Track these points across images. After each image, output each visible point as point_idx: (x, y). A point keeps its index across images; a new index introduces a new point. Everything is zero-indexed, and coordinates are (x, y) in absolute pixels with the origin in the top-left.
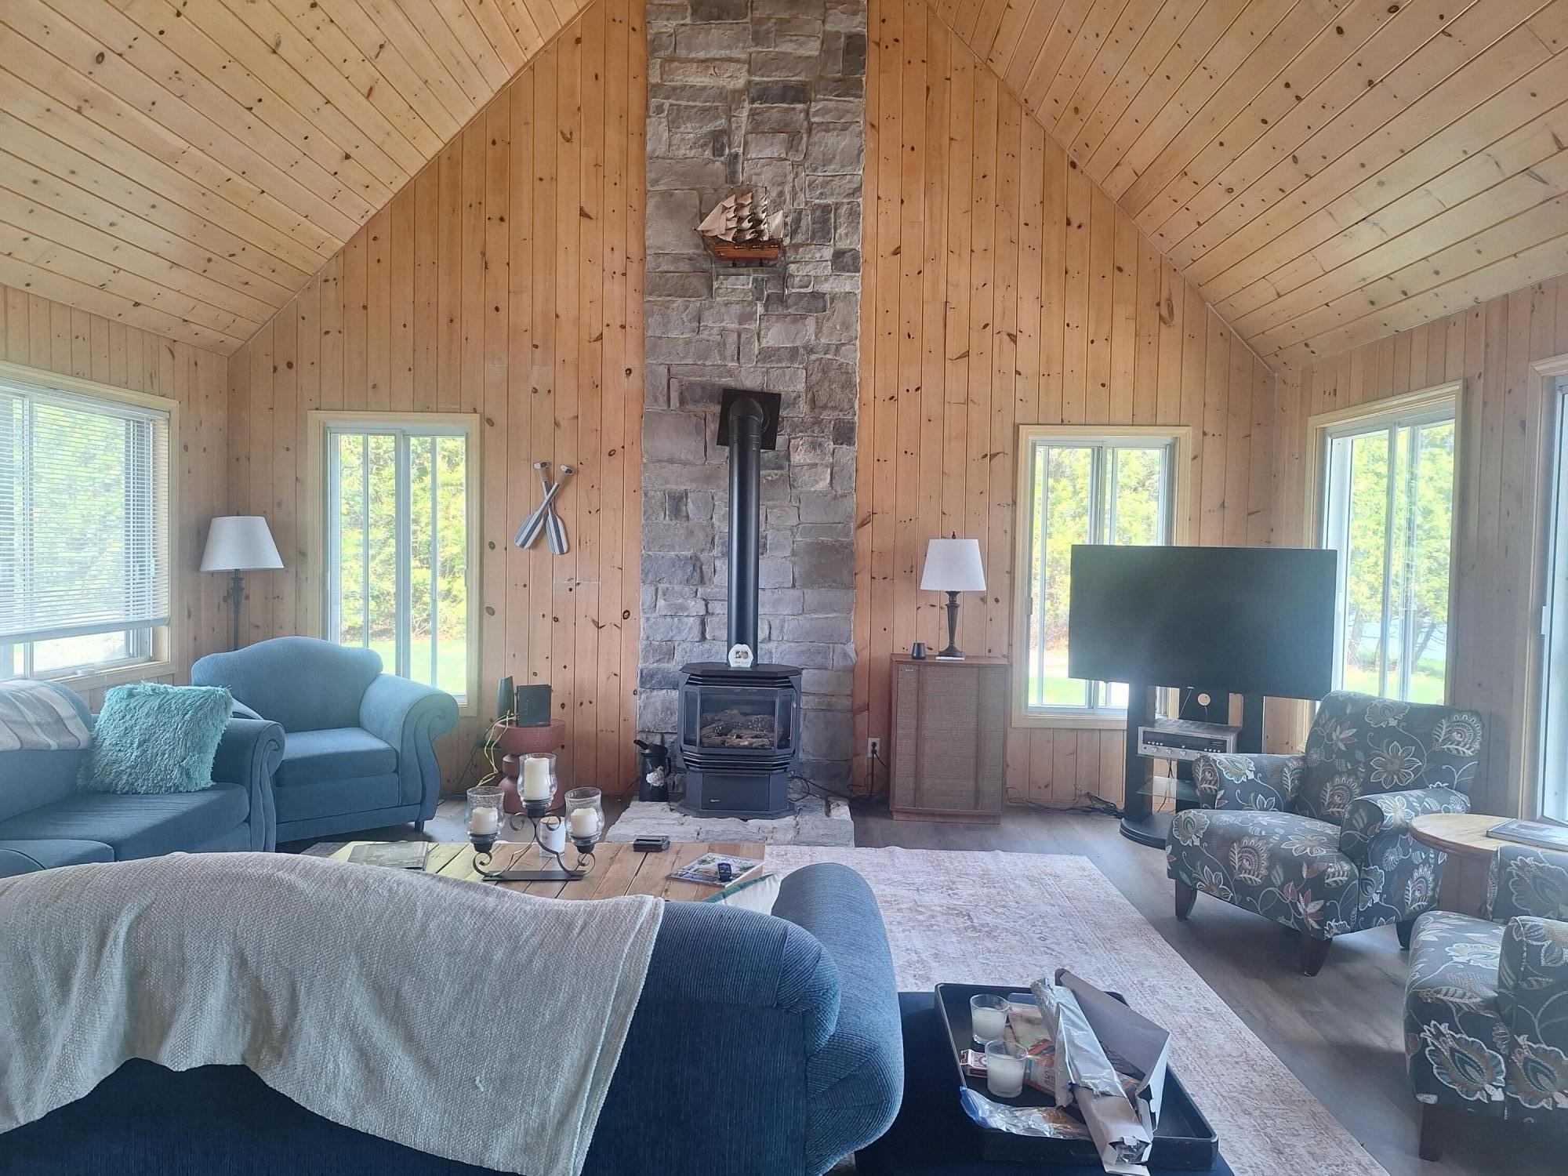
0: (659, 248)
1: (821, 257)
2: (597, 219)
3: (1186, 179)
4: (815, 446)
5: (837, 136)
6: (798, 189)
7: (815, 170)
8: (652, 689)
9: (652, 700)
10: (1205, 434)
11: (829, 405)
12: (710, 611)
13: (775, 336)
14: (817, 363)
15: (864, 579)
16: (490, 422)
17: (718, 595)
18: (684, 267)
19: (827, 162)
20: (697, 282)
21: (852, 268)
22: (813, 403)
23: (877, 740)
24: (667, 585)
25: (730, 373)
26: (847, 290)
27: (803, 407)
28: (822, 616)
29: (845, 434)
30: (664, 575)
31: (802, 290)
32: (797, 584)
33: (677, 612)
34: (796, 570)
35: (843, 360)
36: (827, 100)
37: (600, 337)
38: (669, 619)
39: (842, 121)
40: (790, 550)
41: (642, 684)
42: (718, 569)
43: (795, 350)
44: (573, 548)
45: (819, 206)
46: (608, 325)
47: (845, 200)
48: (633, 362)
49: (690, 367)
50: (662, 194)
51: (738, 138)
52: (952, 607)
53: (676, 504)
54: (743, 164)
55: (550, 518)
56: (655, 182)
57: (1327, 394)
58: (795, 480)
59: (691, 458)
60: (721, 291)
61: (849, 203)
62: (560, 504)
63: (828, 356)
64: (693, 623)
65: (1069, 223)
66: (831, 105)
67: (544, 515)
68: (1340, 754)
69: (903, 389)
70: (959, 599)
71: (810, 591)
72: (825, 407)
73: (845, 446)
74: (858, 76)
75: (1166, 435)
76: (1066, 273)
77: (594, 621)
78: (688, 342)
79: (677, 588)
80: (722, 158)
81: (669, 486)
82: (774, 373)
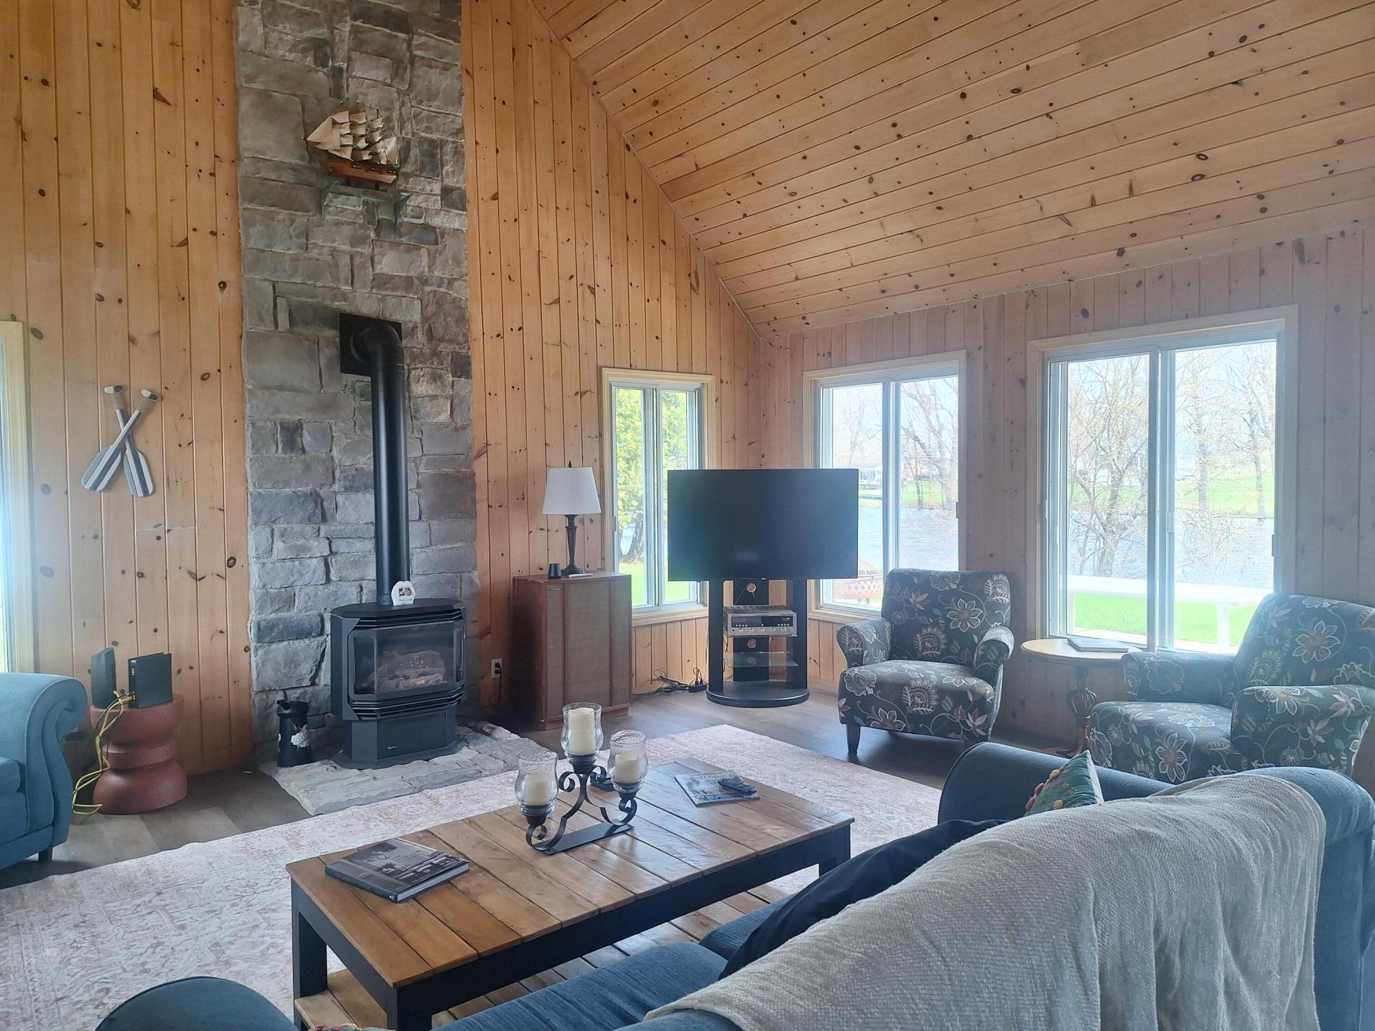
0: (258, 152)
1: (431, 191)
2: (176, 106)
3: (752, 178)
4: (435, 378)
5: (440, 74)
6: (405, 118)
7: (420, 102)
8: (271, 642)
9: (271, 656)
10: (722, 381)
11: (446, 337)
12: (334, 549)
13: (389, 263)
14: (432, 294)
15: (482, 508)
16: (37, 334)
17: (343, 532)
18: (288, 177)
19: (431, 98)
20: (305, 195)
21: (459, 206)
22: (430, 333)
23: (499, 661)
24: (285, 526)
25: (344, 296)
26: (456, 227)
27: (421, 337)
28: (449, 546)
29: (462, 367)
30: (280, 514)
31: (414, 221)
32: (423, 517)
33: (298, 554)
34: (423, 502)
35: (456, 295)
36: (428, 36)
37: (185, 243)
38: (288, 563)
39: (444, 60)
40: (416, 482)
41: (260, 638)
42: (340, 504)
43: (409, 280)
44: (159, 488)
45: (426, 139)
46: (195, 230)
47: (449, 139)
48: (229, 275)
49: (299, 287)
50: (259, 93)
51: (342, 52)
52: (571, 529)
53: (291, 434)
54: (347, 81)
55: (128, 452)
56: (251, 78)
57: (821, 354)
58: (417, 411)
59: (306, 385)
60: (331, 209)
61: (453, 142)
62: (140, 438)
63: (442, 290)
64: (316, 564)
65: (627, 197)
66: (432, 42)
67: (121, 449)
68: (921, 613)
69: (507, 330)
70: (576, 522)
71: (435, 522)
72: (442, 340)
73: (463, 379)
74: (455, 21)
75: (695, 381)
76: (628, 239)
77: (190, 573)
78: (295, 259)
79: (297, 528)
80: (325, 70)
81: (280, 416)
82: (391, 302)
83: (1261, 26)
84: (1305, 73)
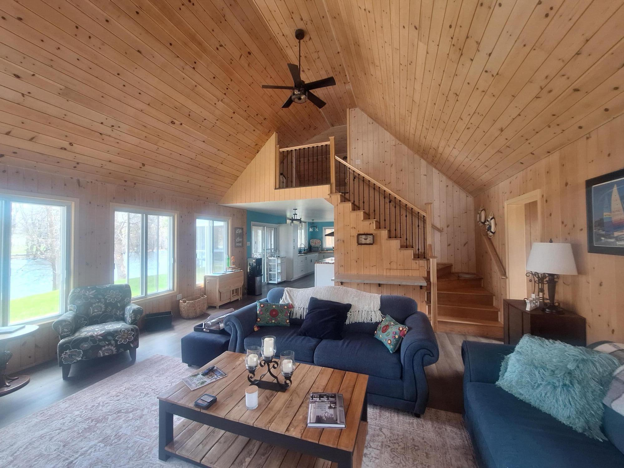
83: (119, 127)
84: (118, 143)
